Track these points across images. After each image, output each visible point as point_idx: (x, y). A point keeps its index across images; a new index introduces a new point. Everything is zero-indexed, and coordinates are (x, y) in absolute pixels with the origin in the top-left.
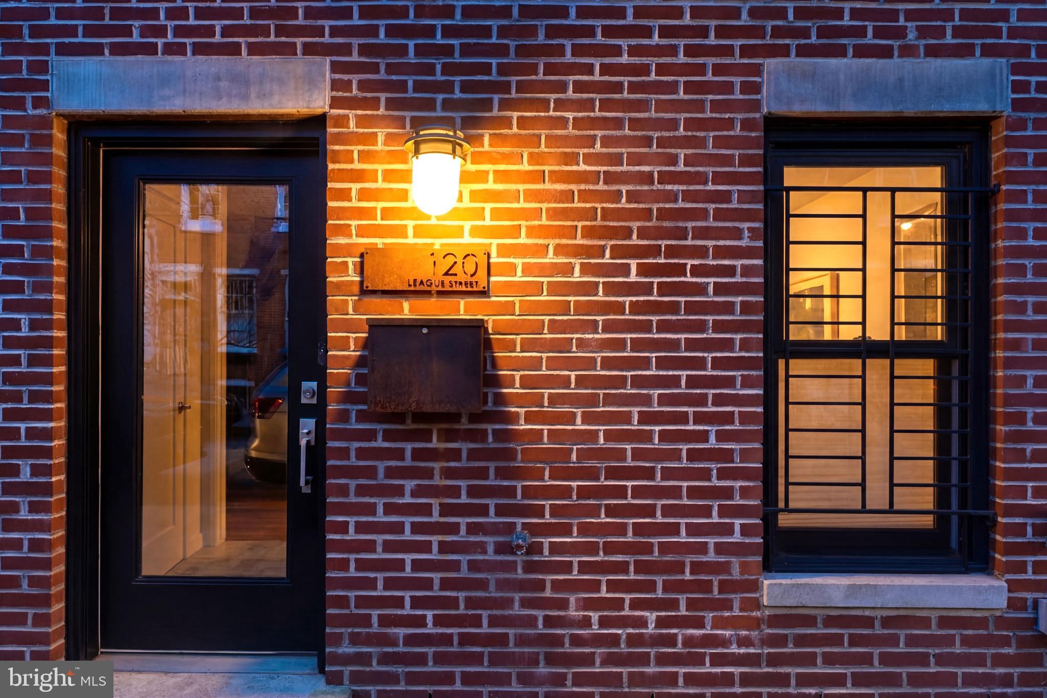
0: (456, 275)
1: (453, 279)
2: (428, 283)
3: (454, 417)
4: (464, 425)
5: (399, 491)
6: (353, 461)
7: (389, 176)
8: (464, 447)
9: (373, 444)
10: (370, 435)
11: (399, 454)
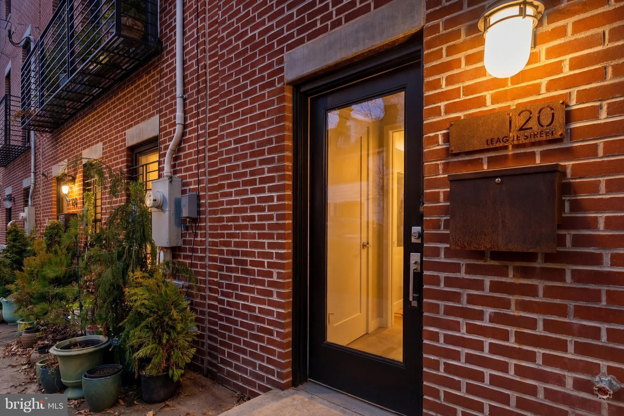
0: (531, 128)
1: (527, 133)
2: (504, 140)
3: (531, 257)
4: (539, 264)
5: (480, 315)
6: (442, 287)
7: (470, 60)
8: (541, 284)
9: (458, 275)
10: (456, 268)
11: (479, 285)
